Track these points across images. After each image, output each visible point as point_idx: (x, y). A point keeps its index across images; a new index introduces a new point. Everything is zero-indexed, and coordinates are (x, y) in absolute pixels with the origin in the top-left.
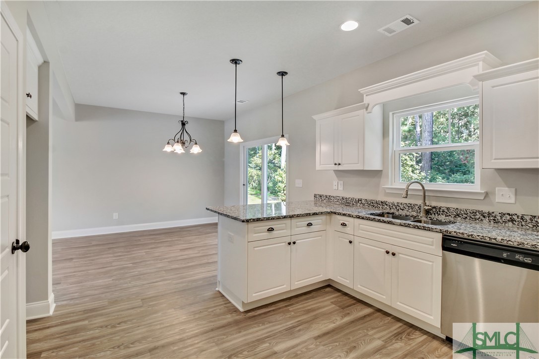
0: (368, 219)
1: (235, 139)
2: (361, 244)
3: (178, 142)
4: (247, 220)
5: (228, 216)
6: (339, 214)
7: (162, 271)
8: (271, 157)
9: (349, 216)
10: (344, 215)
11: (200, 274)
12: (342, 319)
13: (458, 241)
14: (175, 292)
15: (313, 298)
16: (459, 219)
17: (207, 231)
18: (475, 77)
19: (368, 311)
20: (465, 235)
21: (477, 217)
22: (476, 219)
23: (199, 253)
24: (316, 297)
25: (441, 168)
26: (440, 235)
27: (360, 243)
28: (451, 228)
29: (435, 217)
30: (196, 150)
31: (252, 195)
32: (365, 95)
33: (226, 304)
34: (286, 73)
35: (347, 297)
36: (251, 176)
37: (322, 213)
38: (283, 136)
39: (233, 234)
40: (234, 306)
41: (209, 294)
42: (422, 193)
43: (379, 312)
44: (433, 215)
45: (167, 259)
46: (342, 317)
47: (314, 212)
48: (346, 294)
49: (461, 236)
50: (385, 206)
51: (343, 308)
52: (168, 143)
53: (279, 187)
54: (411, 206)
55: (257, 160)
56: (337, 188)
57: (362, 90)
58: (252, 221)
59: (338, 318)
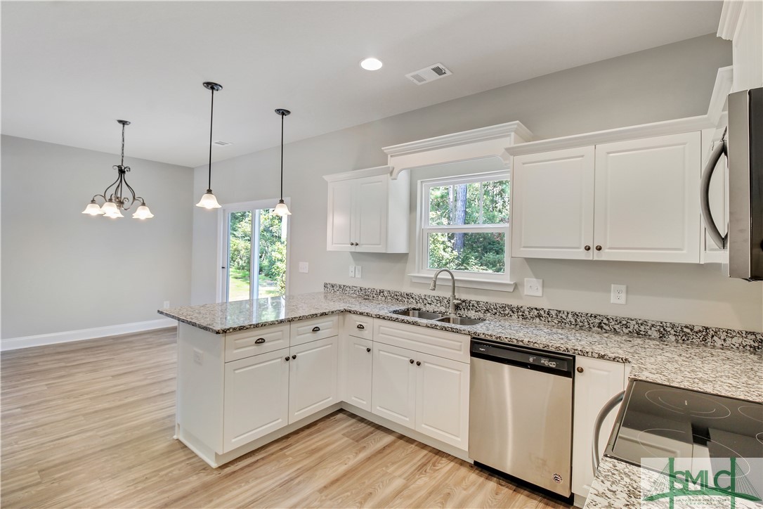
0: (390, 319)
1: (209, 203)
2: (381, 352)
3: (110, 200)
4: (223, 331)
5: (194, 324)
6: (355, 313)
7: (78, 416)
8: (267, 223)
9: (368, 315)
10: (361, 314)
11: (147, 414)
12: (355, 457)
13: (487, 344)
14: (102, 450)
15: (319, 431)
16: (489, 314)
17: (162, 340)
18: (507, 149)
19: (388, 439)
20: (494, 337)
21: (507, 312)
22: (505, 315)
23: (146, 379)
24: (323, 429)
25: (474, 245)
26: (469, 338)
27: (380, 350)
28: (481, 329)
29: (464, 313)
30: (143, 214)
31: (236, 278)
32: (389, 156)
33: (189, 459)
34: (288, 112)
35: (363, 424)
36: (236, 250)
37: (333, 312)
38: (282, 201)
39: (201, 352)
40: (203, 461)
41: (161, 445)
42: (451, 284)
43: (401, 439)
44: (463, 310)
45: (87, 393)
46: (357, 453)
47: (322, 312)
48: (362, 420)
49: (489, 338)
50: (411, 300)
51: (357, 441)
52: (93, 201)
53: (278, 268)
54: (440, 300)
55: (245, 226)
56: (353, 276)
57: (386, 149)
58: (231, 330)
59: (351, 456)
